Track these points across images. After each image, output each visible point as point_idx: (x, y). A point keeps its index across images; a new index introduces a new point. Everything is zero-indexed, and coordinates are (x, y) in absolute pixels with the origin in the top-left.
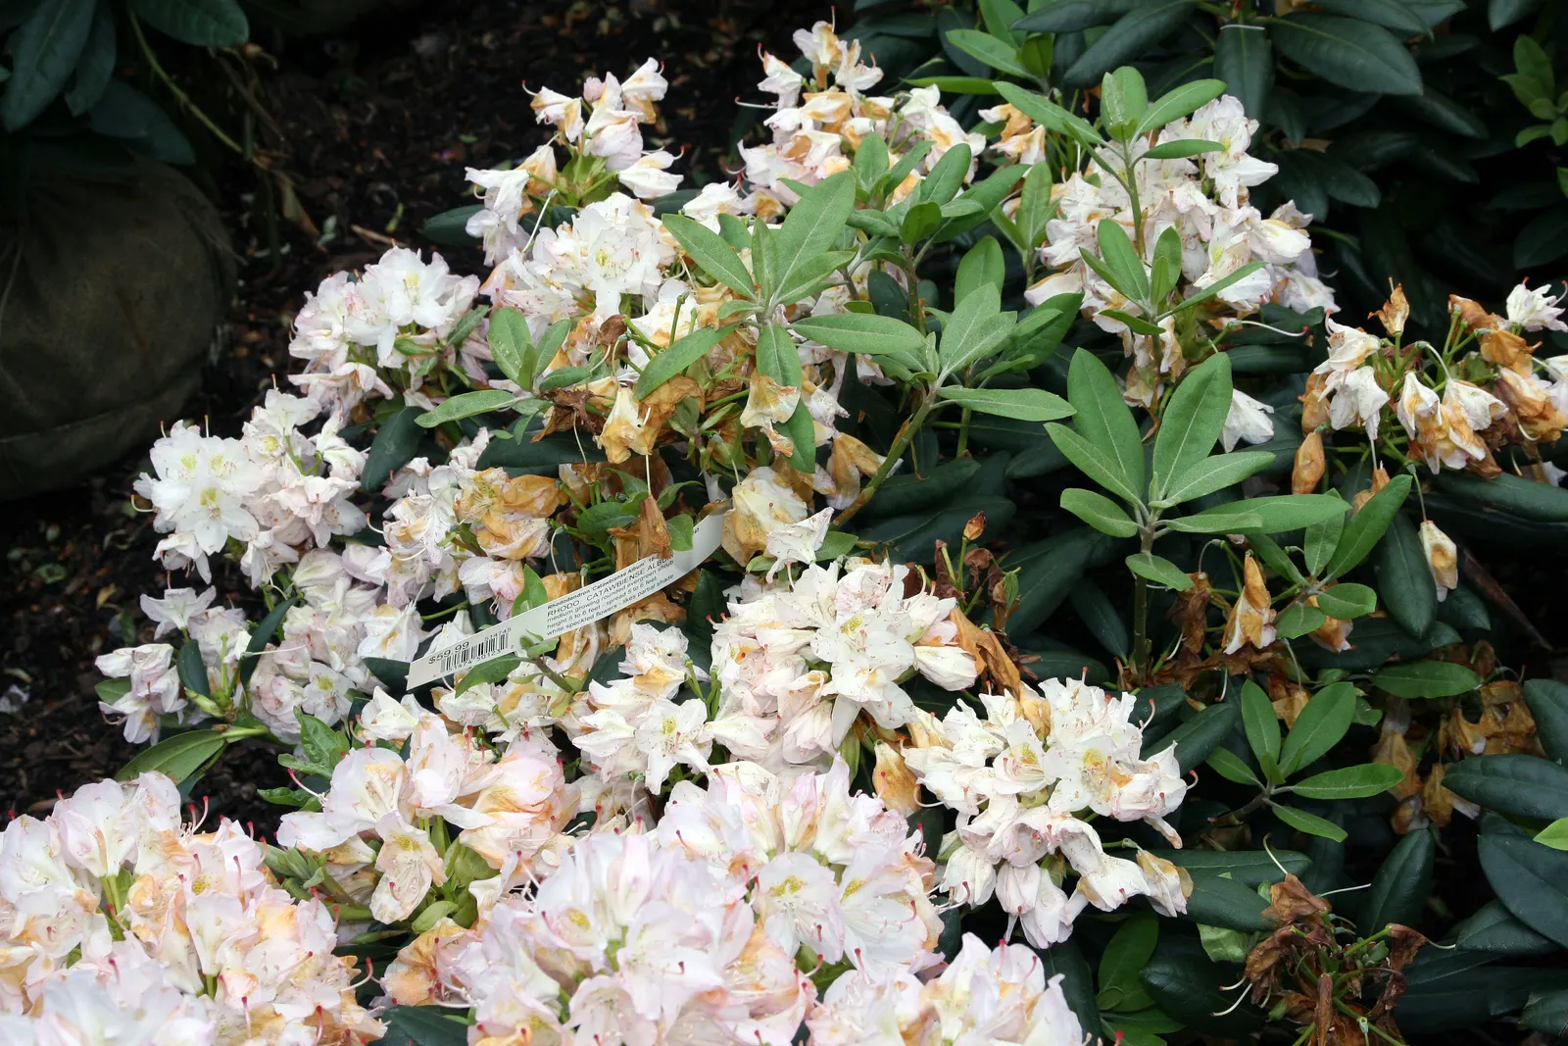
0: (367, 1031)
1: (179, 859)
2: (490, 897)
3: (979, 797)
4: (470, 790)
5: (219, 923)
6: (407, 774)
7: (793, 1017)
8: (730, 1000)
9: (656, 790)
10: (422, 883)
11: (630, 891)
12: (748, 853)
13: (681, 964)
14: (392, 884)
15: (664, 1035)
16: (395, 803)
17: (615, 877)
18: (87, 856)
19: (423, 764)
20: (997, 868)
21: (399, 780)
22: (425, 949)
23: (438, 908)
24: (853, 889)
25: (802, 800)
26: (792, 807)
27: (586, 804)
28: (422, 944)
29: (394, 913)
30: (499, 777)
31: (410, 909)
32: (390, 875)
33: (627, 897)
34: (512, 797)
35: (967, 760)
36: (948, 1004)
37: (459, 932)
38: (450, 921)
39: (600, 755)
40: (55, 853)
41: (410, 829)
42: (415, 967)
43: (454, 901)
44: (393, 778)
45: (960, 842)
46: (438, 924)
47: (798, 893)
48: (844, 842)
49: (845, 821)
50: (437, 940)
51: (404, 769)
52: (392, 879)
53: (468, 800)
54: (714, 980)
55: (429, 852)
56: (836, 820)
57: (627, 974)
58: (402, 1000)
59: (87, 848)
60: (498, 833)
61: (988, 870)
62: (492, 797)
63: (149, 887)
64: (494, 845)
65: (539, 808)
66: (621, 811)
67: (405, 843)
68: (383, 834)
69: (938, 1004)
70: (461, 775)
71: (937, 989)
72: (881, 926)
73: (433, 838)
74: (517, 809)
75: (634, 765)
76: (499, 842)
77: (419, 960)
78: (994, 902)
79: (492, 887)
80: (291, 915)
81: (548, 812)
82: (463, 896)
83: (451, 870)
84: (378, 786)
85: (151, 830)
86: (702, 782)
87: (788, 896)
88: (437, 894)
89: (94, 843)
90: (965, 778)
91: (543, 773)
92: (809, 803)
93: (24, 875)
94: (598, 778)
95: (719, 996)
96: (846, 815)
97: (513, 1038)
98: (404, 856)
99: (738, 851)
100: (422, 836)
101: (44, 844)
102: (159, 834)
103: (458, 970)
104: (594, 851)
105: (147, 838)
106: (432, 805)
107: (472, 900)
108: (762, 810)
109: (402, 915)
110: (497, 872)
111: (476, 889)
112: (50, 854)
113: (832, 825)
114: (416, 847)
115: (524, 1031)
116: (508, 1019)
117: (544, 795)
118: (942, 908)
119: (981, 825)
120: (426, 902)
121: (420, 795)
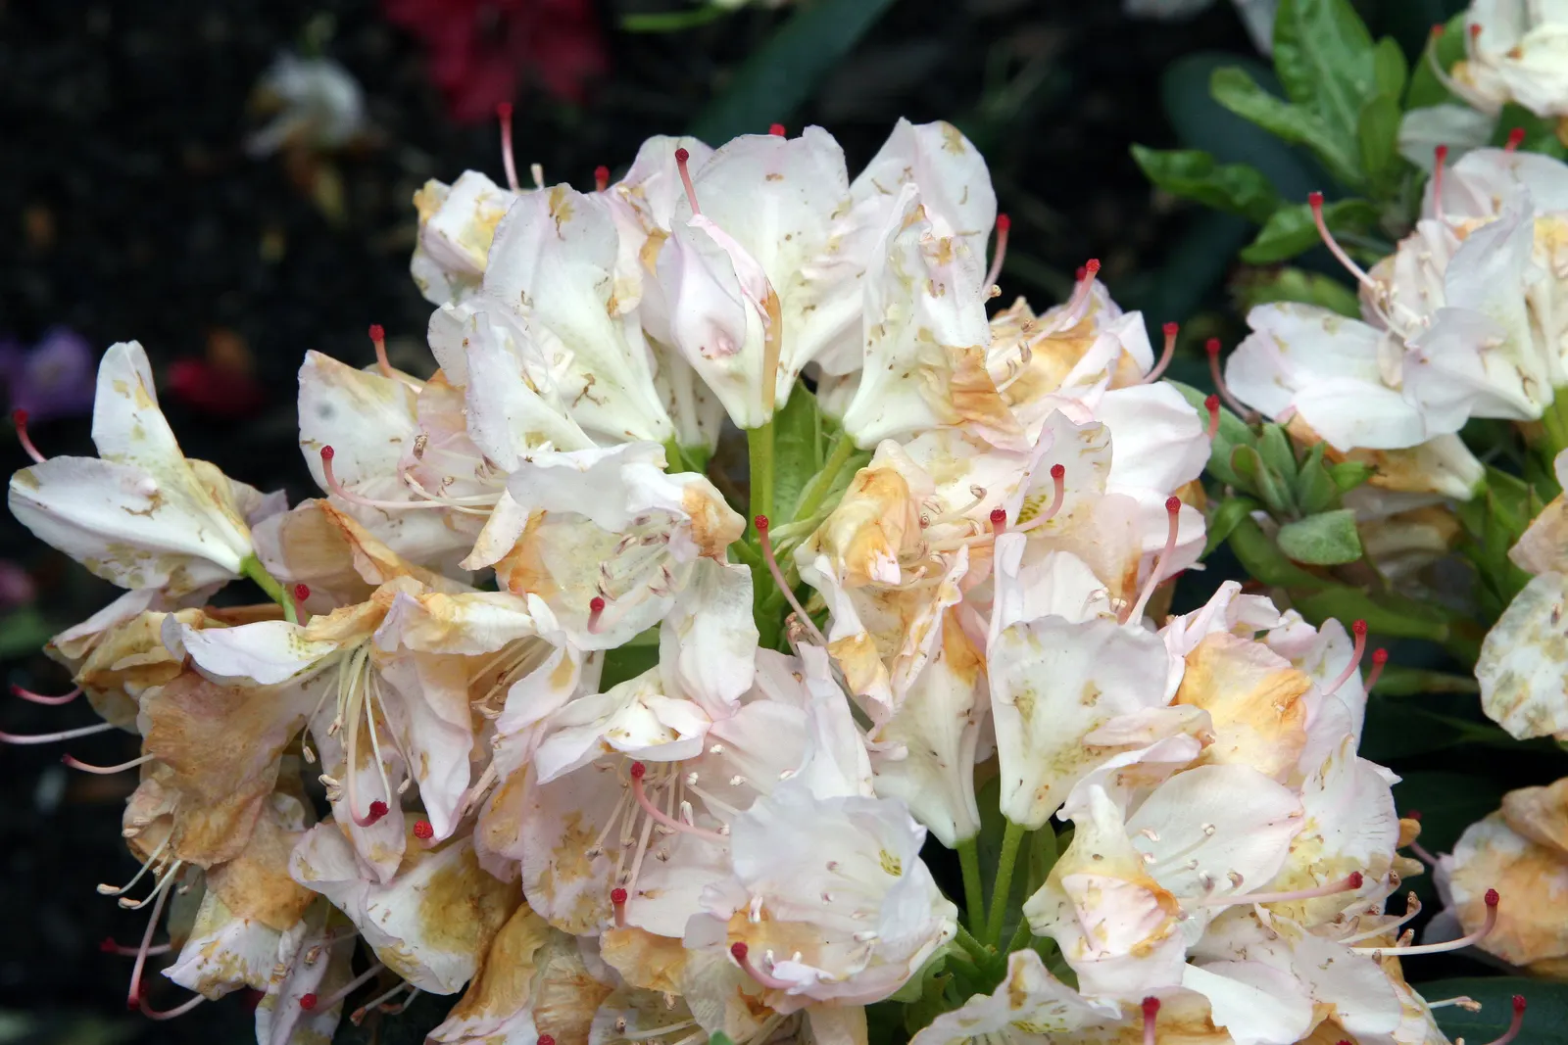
1: (987, 436)
5: (1090, 697)
18: (723, 364)
40: (626, 305)
59: (729, 341)
63: (896, 514)
80: (1291, 704)
85: (925, 334)
89: (753, 327)
93: (535, 370)
101: (598, 272)
102: (943, 350)
105: (904, 344)
112: (611, 306)
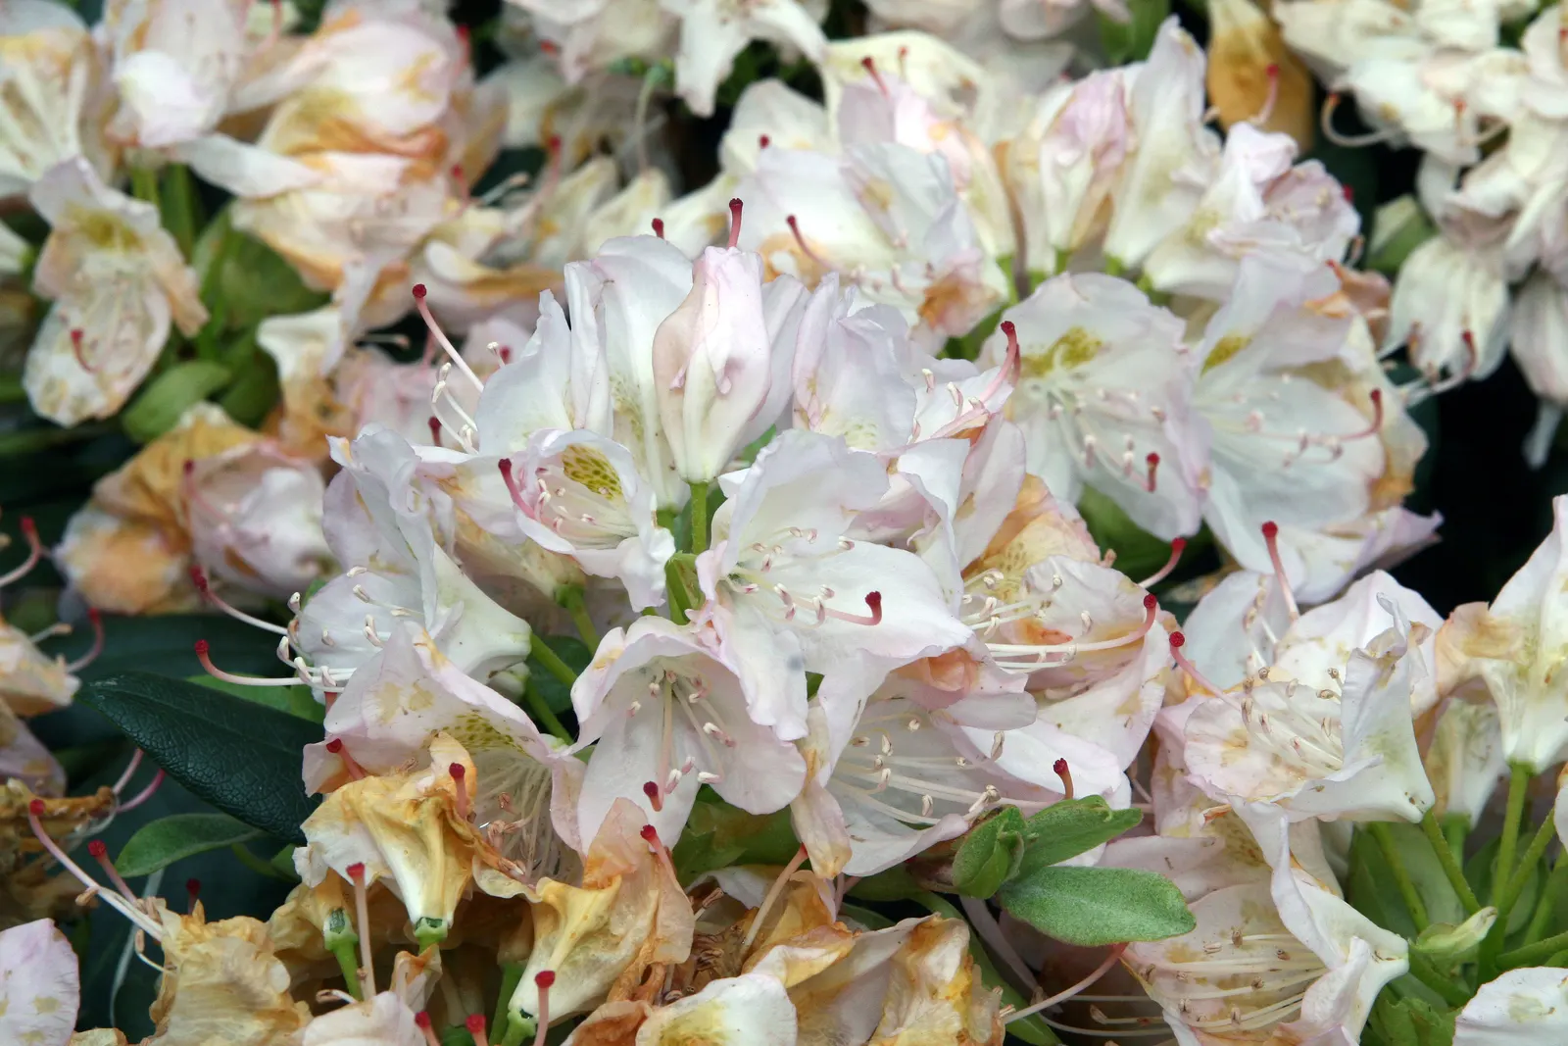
0: (28, 688)
2: (312, 360)
3: (1483, 123)
4: (252, 96)
6: (101, 61)
7: (1129, 708)
8: (987, 683)
9: (702, 103)
10: (146, 327)
11: (718, 394)
12: (967, 273)
13: (874, 600)
14: (77, 336)
15: (823, 776)
16: (71, 129)
17: (674, 356)
19: (140, 40)
20: (1515, 290)
21: (79, 76)
22: (158, 480)
23: (183, 379)
24: (1222, 354)
25: (1093, 137)
26: (1065, 157)
27: (521, 127)
28: (154, 468)
29: (81, 400)
30: (320, 69)
31: (122, 388)
32: (70, 313)
33: (708, 407)
34: (350, 115)
35: (1459, 31)
36: (1523, 673)
37: (241, 443)
38: (215, 415)
39: (561, 16)
41: (113, 201)
42: (136, 522)
43: (219, 358)
44: (66, 71)
45: (1428, 226)
46: (187, 420)
47: (1083, 367)
48: (1194, 242)
49: (1196, 191)
50: (189, 466)
51: (90, 48)
52: (76, 320)
53: (245, 126)
54: (948, 631)
55: (161, 253)
56: (1162, 185)
57: (721, 615)
58: (108, 599)
60: (326, 205)
61: (1498, 294)
62: (308, 117)
64: (316, 235)
65: (418, 144)
66: (605, 147)
67: (104, 231)
68: (49, 211)
69: (1492, 670)
70: (232, 67)
71: (1482, 629)
72: (1292, 447)
73: (168, 221)
74: (364, 144)
75: (639, 39)
76: (329, 227)
77: (144, 506)
78: (1510, 371)
79: (315, 336)
81: (437, 152)
82: (240, 350)
83: (210, 294)
84: (31, 90)
86: (807, 83)
87: (1059, 377)
88: (181, 349)
90: (1453, 77)
91: (424, 60)
92: (1108, 146)
94: (553, 70)
95: (959, 670)
96: (1192, 173)
97: (425, 781)
98: (101, 263)
99: (942, 270)
100: (143, 213)
103: (242, 537)
104: (608, 282)
106: (165, 139)
107: (267, 365)
108: (975, 157)
109: (101, 404)
110: (322, 299)
111: (277, 337)
113: (1152, 196)
114: (132, 241)
115: (457, 771)
116: (407, 728)
117: (428, 112)
118: (1414, 393)
119: (1487, 190)
120: (159, 369)
121: (136, 118)
